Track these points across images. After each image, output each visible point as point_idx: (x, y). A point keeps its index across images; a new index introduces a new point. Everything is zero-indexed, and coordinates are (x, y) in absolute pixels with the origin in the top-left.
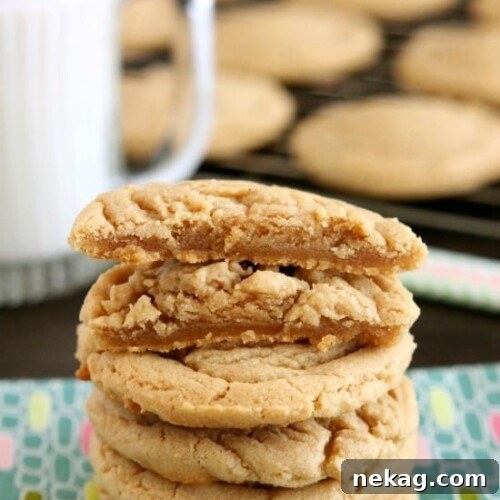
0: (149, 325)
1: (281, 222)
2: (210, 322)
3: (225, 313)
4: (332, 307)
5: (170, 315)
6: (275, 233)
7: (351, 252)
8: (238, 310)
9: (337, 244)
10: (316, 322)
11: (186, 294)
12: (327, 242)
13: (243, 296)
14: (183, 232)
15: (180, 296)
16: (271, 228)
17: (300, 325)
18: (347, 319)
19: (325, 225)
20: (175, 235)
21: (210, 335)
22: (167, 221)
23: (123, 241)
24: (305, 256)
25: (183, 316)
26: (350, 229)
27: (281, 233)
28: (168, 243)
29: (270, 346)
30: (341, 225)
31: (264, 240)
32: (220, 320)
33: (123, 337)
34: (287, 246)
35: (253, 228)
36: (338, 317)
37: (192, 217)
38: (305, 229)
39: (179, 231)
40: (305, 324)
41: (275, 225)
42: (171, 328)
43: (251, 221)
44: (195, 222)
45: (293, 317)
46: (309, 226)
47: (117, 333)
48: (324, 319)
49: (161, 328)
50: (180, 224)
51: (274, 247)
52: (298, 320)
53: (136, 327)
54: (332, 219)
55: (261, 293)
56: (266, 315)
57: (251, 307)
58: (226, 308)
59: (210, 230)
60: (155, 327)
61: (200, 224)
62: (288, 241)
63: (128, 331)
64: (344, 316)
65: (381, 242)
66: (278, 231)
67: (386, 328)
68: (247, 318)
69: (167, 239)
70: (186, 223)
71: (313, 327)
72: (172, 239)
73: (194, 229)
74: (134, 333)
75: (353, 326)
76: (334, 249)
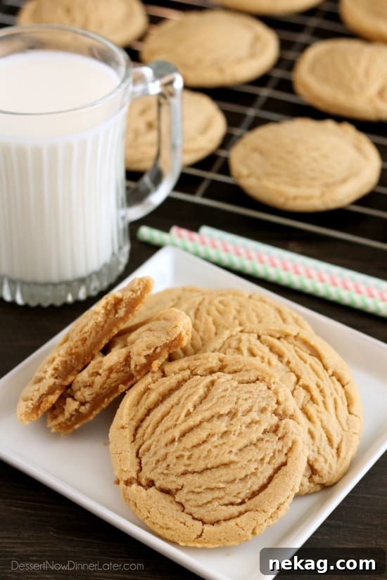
0: (77, 410)
1: (86, 329)
2: (102, 394)
3: (105, 386)
4: (145, 348)
5: (83, 401)
6: (89, 336)
7: (124, 309)
8: (109, 381)
9: (116, 313)
10: (143, 361)
11: (85, 387)
12: (111, 316)
13: (107, 373)
14: (58, 374)
15: (82, 389)
16: (86, 335)
17: (138, 367)
18: (156, 348)
19: (103, 311)
20: (56, 378)
21: (106, 400)
22: (47, 377)
23: (40, 401)
24: (110, 331)
25: (88, 398)
26: (113, 302)
27: (91, 333)
28: (57, 383)
29: (132, 386)
30: (109, 305)
31: (88, 343)
32: (105, 390)
33: (69, 423)
34: (99, 335)
35: (80, 343)
36: (151, 351)
37: (55, 364)
38: (98, 321)
39: (56, 375)
40: (140, 365)
41: (86, 333)
42: (88, 406)
43: (76, 341)
44: (58, 364)
45: (133, 366)
46: (97, 319)
47: (65, 423)
48: (147, 357)
49: (83, 409)
50: (53, 372)
51: (95, 340)
52: (136, 366)
53: (72, 415)
54: (103, 307)
55: (112, 366)
56: (122, 374)
57: (113, 375)
58: (104, 383)
59: (66, 362)
60: (80, 410)
61: (60, 363)
62: (97, 332)
63: (69, 420)
64: (153, 349)
65: (130, 293)
66: (88, 333)
67: (175, 339)
68: (116, 381)
69: (55, 382)
70: (56, 369)
71: (144, 364)
72: (56, 380)
73: (60, 368)
74: (73, 419)
75: (162, 349)
76: (117, 316)
